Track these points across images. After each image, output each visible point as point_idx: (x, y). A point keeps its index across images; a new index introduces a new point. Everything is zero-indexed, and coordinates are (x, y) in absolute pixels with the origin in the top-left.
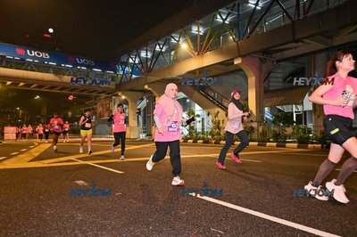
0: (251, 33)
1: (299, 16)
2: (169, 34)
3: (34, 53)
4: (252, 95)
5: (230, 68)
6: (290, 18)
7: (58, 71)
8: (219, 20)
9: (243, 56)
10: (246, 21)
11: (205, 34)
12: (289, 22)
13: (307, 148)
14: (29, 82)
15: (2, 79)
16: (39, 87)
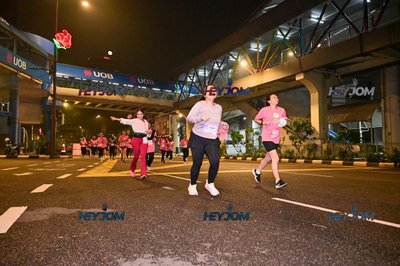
0: (314, 48)
1: (367, 28)
2: (226, 52)
3: (100, 75)
4: (315, 112)
5: (291, 85)
6: (357, 31)
8: (279, 35)
9: (305, 72)
10: (308, 37)
11: (264, 51)
12: (355, 35)
13: (378, 166)
14: (94, 101)
15: (71, 99)
16: (104, 106)
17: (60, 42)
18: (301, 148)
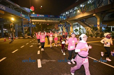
0: (98, 6)
3: (41, 15)
4: (98, 23)
5: (92, 16)
8: (89, 2)
10: (97, 3)
12: (111, 3)
14: (40, 22)
16: (42, 23)
17: (32, 9)
18: (94, 34)
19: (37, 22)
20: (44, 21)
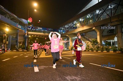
0: (98, 20)
1: (112, 15)
2: (73, 21)
3: (39, 28)
4: (98, 37)
5: (91, 30)
6: (109, 16)
7: (44, 32)
8: (88, 17)
9: (95, 27)
10: (96, 17)
11: (84, 21)
12: (109, 17)
13: (116, 52)
14: (37, 35)
15: (31, 35)
16: (39, 36)
17: (30, 21)
18: (95, 47)
19: (34, 35)
20: (42, 34)
